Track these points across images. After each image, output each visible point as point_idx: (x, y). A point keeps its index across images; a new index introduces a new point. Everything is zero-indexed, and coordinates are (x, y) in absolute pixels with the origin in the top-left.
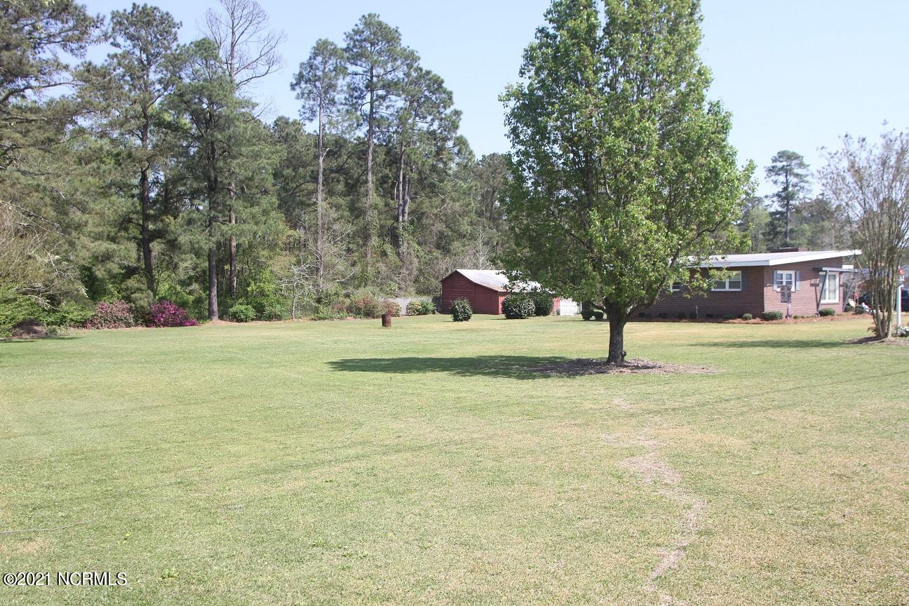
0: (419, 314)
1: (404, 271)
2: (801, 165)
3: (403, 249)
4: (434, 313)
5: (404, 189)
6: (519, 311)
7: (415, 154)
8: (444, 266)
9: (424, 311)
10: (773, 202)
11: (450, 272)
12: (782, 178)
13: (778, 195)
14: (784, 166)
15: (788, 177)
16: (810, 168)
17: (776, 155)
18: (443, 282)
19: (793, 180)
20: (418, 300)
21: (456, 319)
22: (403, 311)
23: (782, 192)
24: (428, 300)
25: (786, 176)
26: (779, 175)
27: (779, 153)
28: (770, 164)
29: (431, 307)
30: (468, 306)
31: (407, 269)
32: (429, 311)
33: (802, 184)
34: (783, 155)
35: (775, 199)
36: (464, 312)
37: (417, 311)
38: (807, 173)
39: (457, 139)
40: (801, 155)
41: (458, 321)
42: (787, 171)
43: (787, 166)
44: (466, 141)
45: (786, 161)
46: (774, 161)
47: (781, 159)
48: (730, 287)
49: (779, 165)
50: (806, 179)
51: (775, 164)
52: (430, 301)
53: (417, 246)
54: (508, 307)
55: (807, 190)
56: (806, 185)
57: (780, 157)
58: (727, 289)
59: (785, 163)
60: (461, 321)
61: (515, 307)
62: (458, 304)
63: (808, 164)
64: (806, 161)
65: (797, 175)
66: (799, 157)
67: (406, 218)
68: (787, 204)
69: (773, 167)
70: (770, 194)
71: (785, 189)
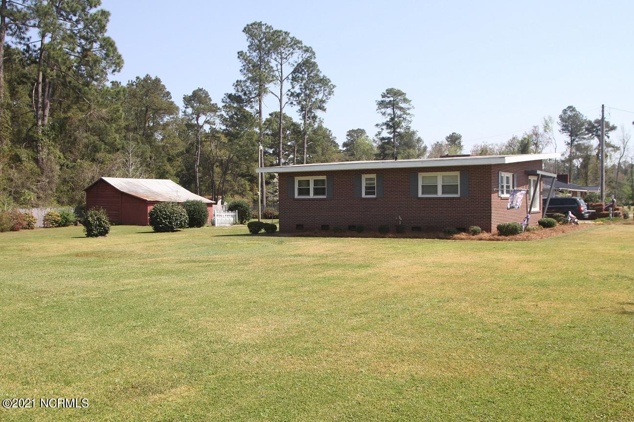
0: (59, 226)
1: (44, 178)
2: (405, 100)
3: (43, 154)
4: (76, 225)
5: (44, 91)
6: (170, 223)
7: (54, 49)
8: (89, 173)
9: (64, 222)
10: (382, 129)
11: (96, 180)
12: (389, 111)
13: (387, 124)
14: (390, 101)
15: (395, 110)
16: (411, 103)
17: (385, 92)
18: (88, 190)
19: (398, 112)
20: (55, 211)
21: (90, 234)
22: (39, 223)
23: (390, 121)
24: (70, 211)
25: (393, 109)
26: (388, 108)
27: (387, 90)
28: (380, 99)
29: (72, 218)
30: (104, 218)
31: (47, 177)
32: (70, 222)
33: (405, 116)
34: (391, 92)
35: (384, 127)
36: (100, 225)
37: (56, 222)
38: (409, 106)
39: (104, 39)
40: (405, 93)
41: (92, 236)
42: (393, 105)
43: (394, 101)
44: (114, 43)
45: (392, 97)
46: (383, 96)
47: (389, 95)
48: (443, 193)
49: (387, 100)
50: (408, 112)
51: (384, 99)
52: (73, 211)
53: (58, 153)
54: (156, 218)
55: (408, 120)
56: (408, 117)
57: (388, 93)
58: (440, 194)
59: (392, 99)
60: (96, 236)
61: (164, 219)
62: (91, 216)
63: (410, 100)
64: (407, 97)
65: (401, 109)
66: (403, 94)
67: (46, 122)
68: (394, 132)
69: (382, 101)
70: (380, 123)
71: (392, 119)
